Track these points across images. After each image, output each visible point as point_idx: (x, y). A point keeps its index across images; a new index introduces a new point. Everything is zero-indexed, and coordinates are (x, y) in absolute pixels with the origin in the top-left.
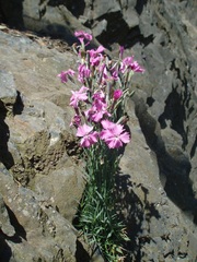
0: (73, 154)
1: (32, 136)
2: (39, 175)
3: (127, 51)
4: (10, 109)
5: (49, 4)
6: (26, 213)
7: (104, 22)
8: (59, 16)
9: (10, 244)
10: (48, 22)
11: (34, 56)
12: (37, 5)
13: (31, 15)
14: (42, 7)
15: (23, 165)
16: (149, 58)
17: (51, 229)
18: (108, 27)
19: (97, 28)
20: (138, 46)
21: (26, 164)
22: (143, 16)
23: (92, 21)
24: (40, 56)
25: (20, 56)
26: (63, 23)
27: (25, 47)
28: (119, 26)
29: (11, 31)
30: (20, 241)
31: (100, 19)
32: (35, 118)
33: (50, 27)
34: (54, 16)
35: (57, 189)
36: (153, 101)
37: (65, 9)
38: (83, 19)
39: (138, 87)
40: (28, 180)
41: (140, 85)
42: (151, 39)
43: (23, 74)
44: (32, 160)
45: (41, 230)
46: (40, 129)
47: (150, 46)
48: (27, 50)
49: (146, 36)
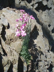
0: (21, 38)
1: (11, 34)
2: (12, 43)
3: (44, 12)
4: (6, 28)
5: (22, 1)
6: (7, 50)
7: (37, 4)
8: (24, 3)
9: (2, 56)
10: (21, 5)
11: (14, 15)
12: (18, 1)
13: (17, 4)
14: (20, 1)
15: (8, 40)
16: (50, 14)
17: (13, 55)
18: (38, 6)
19: (35, 6)
20: (47, 11)
21: (9, 40)
22: (49, 2)
23: (34, 4)
24: (15, 15)
25: (10, 15)
26: (25, 5)
27: (12, 13)
28: (41, 5)
29: (10, 9)
30: (5, 56)
31: (36, 4)
32: (12, 30)
33: (21, 6)
34: (23, 4)
35: (16, 46)
36: (51, 25)
37: (26, 1)
38: (31, 4)
39: (46, 22)
40: (9, 44)
41: (47, 21)
42: (51, 8)
43: (11, 20)
44: (11, 39)
45: (10, 54)
46: (13, 32)
47: (51, 10)
48: (12, 14)
49: (49, 8)
